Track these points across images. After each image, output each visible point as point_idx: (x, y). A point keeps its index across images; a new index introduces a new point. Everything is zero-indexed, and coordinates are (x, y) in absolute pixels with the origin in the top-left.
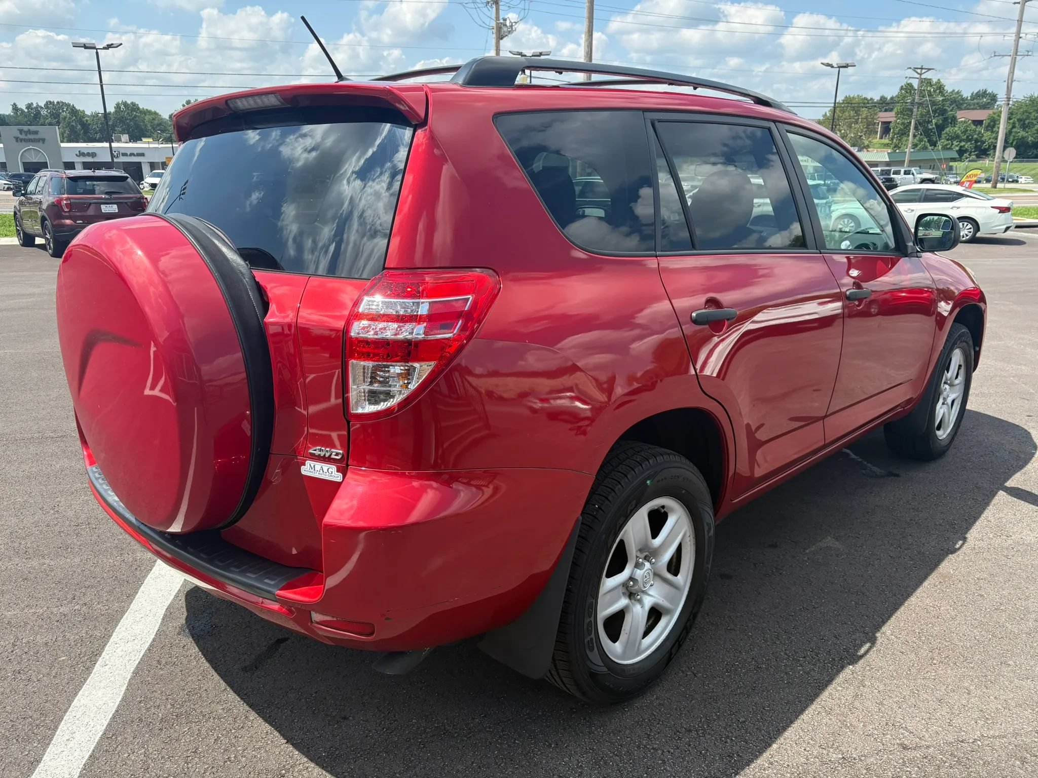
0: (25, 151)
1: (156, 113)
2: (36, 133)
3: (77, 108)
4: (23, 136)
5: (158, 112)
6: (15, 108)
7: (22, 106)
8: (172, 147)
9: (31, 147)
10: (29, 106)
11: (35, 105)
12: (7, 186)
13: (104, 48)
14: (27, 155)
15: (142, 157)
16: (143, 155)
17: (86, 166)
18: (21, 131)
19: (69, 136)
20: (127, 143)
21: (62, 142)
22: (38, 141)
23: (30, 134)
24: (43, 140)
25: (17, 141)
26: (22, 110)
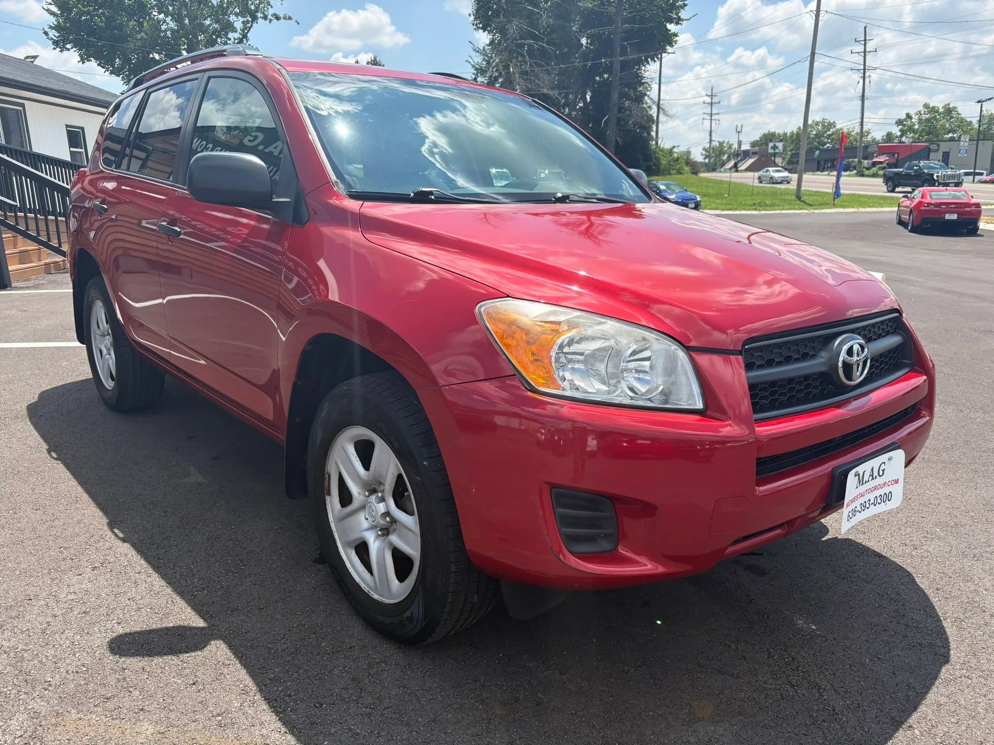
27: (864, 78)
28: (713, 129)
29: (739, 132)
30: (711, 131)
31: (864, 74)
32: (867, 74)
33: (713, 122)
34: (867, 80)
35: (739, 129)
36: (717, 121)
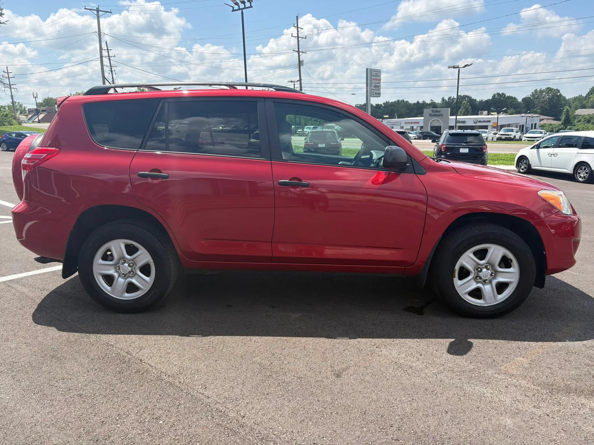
0: (432, 121)
1: (515, 98)
2: (439, 111)
3: (473, 98)
4: (433, 114)
5: (516, 97)
6: (443, 99)
7: (446, 99)
8: (498, 117)
9: (436, 119)
10: (449, 98)
11: (452, 98)
12: (414, 138)
13: (463, 67)
14: (433, 123)
15: (489, 123)
16: (489, 121)
17: (460, 128)
18: (433, 111)
19: (464, 112)
20: (486, 115)
21: (451, 115)
22: (439, 115)
23: (436, 112)
24: (442, 115)
25: (430, 116)
26: (446, 100)
27: (112, 71)
28: (13, 94)
29: (35, 98)
30: (12, 96)
31: (111, 68)
32: (113, 69)
33: (13, 90)
34: (114, 73)
35: (35, 95)
36: (15, 89)
